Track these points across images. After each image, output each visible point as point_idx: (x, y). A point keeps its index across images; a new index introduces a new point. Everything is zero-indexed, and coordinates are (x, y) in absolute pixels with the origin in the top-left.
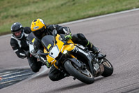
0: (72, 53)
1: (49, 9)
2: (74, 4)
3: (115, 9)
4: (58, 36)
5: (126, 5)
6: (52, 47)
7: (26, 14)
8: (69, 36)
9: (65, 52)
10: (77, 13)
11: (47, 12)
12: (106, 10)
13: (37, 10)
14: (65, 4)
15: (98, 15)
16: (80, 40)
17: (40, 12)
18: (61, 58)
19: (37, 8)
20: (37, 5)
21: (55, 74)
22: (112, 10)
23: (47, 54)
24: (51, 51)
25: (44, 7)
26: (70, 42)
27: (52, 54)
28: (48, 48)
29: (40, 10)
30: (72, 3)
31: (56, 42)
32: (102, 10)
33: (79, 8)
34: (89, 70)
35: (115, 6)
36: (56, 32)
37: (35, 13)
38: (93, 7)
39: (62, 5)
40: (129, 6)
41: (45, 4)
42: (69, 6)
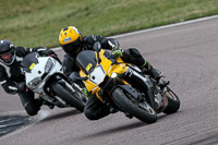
0: (124, 76)
1: (49, 22)
2: (87, 15)
3: (152, 22)
4: (103, 51)
5: (169, 16)
6: (93, 67)
7: (12, 30)
8: (119, 52)
9: (114, 76)
10: (93, 29)
11: (44, 28)
12: (137, 23)
13: (29, 25)
14: (74, 14)
15: (125, 32)
16: (133, 58)
17: (35, 27)
18: (108, 84)
19: (30, 20)
20: (30, 16)
21: (94, 109)
22: (148, 25)
23: (86, 79)
24: (92, 74)
25: (41, 19)
26: (119, 60)
27: (94, 78)
28: (88, 69)
29: (35, 24)
30: (84, 13)
31: (100, 61)
32: (131, 24)
33: (95, 20)
34: (149, 103)
35: (152, 18)
36: (99, 46)
37: (27, 28)
38: (117, 20)
39: (69, 16)
40: (174, 18)
41: (42, 15)
42: (80, 17)
